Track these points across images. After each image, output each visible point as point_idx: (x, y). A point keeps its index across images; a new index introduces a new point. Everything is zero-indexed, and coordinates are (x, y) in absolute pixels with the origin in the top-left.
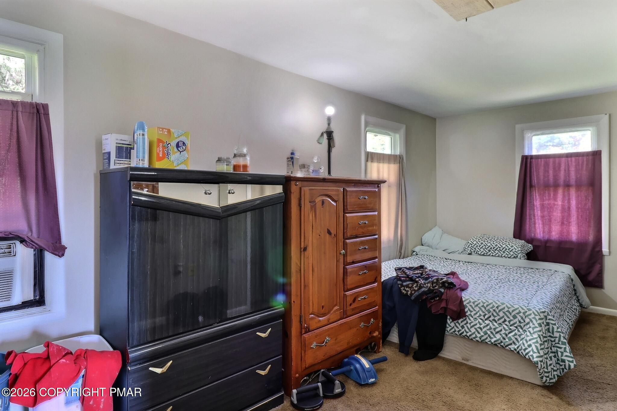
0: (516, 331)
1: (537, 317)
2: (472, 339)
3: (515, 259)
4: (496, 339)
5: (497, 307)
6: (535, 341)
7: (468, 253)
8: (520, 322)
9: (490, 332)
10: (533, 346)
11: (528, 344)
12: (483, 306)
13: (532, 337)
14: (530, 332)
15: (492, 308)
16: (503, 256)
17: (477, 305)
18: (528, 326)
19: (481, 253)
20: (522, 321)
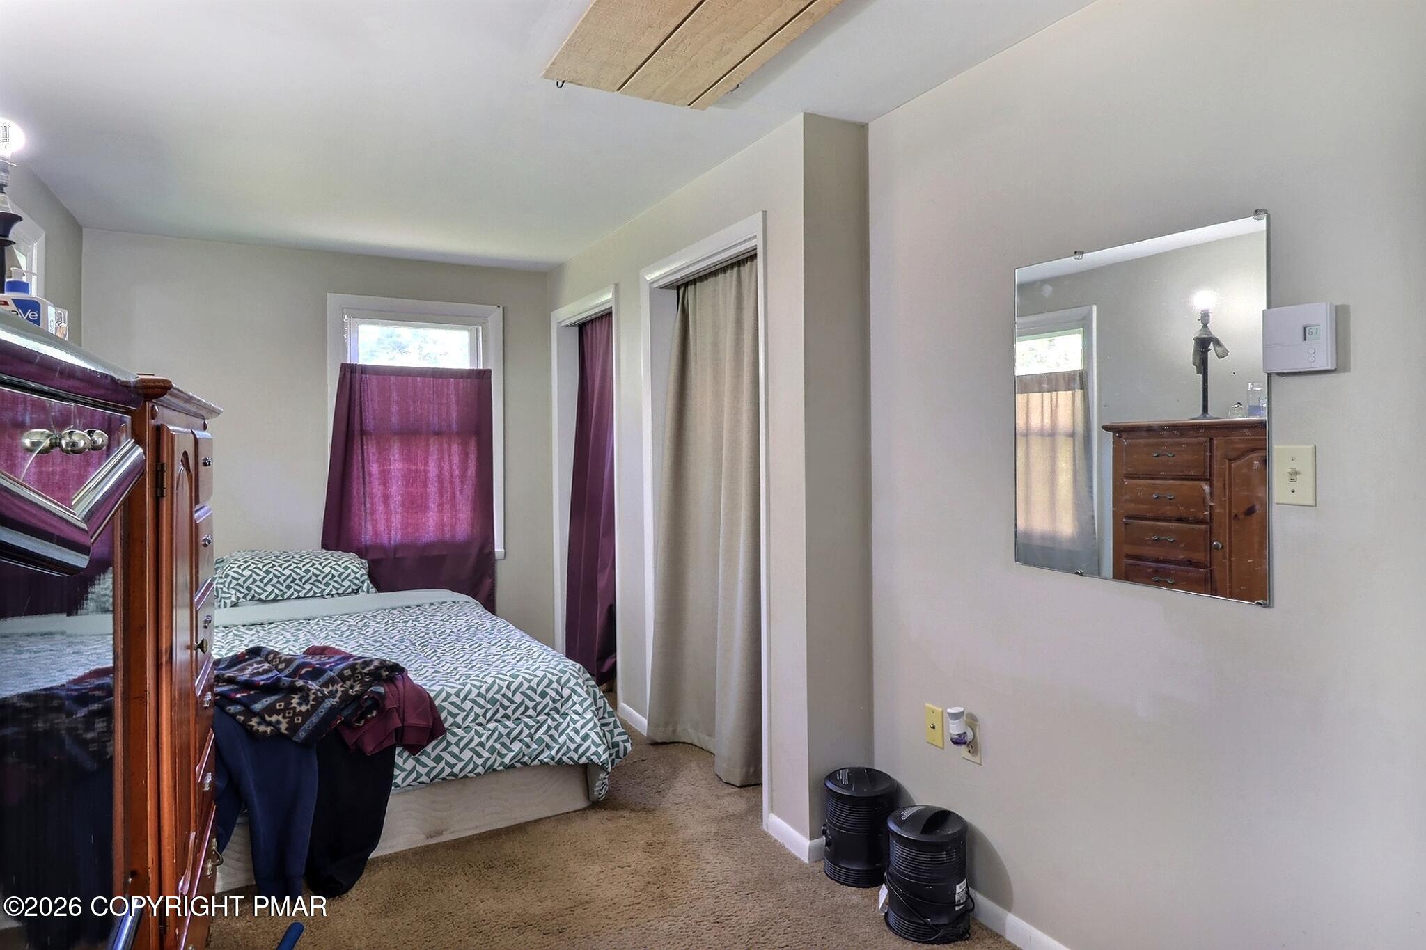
0: (549, 721)
1: (580, 681)
2: (465, 777)
3: (354, 596)
4: (514, 753)
5: (508, 687)
6: (591, 724)
7: (232, 601)
8: (554, 701)
9: (499, 745)
10: (593, 735)
11: (581, 735)
12: (479, 695)
13: (586, 720)
14: (576, 713)
15: (497, 692)
16: (325, 593)
17: (465, 698)
18: (570, 703)
19: (267, 597)
20: (558, 698)
